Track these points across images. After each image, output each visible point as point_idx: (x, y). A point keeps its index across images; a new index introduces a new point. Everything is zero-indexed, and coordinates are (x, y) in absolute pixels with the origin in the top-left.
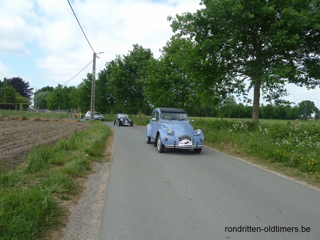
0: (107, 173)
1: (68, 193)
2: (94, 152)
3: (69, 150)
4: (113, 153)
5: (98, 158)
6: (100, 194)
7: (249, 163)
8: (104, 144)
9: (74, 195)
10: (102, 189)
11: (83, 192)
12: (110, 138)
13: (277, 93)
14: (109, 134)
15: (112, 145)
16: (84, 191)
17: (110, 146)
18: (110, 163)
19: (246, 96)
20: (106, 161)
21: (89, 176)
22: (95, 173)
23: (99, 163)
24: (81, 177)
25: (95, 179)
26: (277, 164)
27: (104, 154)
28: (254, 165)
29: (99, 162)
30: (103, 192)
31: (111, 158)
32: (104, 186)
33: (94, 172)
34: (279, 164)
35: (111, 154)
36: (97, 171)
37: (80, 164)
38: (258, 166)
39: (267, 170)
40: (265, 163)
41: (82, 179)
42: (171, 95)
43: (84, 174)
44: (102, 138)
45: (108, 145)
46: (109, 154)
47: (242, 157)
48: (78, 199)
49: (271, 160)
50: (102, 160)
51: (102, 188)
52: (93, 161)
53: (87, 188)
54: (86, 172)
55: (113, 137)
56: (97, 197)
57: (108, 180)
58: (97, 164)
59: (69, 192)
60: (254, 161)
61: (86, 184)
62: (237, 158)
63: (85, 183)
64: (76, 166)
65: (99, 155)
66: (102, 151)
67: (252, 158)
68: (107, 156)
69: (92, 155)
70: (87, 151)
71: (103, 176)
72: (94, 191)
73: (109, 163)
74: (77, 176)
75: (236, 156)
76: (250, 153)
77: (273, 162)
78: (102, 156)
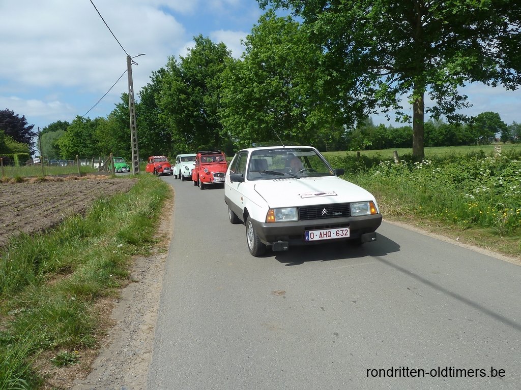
0: (160, 279)
1: (71, 346)
2: (136, 236)
3: (87, 236)
4: (171, 233)
5: (143, 247)
6: (144, 336)
7: (423, 232)
8: (155, 216)
9: (85, 348)
10: (148, 321)
11: (105, 335)
12: (167, 203)
13: (450, 102)
14: (164, 195)
15: (170, 217)
16: (110, 332)
17: (167, 219)
18: (167, 255)
19: (400, 110)
20: (160, 252)
21: (124, 290)
22: (135, 282)
23: (147, 257)
24: (106, 296)
25: (135, 296)
26: (477, 230)
27: (157, 236)
28: (433, 235)
29: (145, 255)
30: (150, 329)
31: (168, 245)
32: (152, 314)
33: (133, 281)
34: (482, 230)
35: (168, 237)
36: (140, 277)
37: (106, 266)
38: (442, 237)
39: (461, 244)
40: (453, 230)
41: (106, 301)
42: (266, 118)
43: (113, 287)
44: (150, 206)
45: (163, 218)
46: (164, 237)
47: (408, 221)
48: (96, 356)
49: (464, 224)
50: (151, 251)
51: (148, 317)
52: (132, 255)
53: (118, 322)
54: (117, 282)
55: (172, 202)
56: (137, 343)
57: (162, 296)
58: (141, 261)
59: (74, 343)
60: (432, 228)
61: (116, 314)
62: (398, 224)
63: (113, 310)
64: (98, 272)
65: (146, 241)
66: (151, 232)
67: (428, 221)
68: (161, 241)
69: (131, 242)
70: (121, 236)
71: (151, 288)
72: (132, 328)
73: (164, 256)
74: (97, 296)
75: (395, 220)
76: (422, 212)
77: (469, 228)
78: (152, 242)
